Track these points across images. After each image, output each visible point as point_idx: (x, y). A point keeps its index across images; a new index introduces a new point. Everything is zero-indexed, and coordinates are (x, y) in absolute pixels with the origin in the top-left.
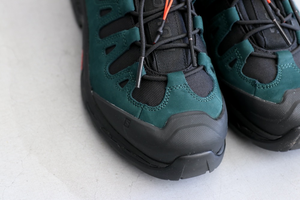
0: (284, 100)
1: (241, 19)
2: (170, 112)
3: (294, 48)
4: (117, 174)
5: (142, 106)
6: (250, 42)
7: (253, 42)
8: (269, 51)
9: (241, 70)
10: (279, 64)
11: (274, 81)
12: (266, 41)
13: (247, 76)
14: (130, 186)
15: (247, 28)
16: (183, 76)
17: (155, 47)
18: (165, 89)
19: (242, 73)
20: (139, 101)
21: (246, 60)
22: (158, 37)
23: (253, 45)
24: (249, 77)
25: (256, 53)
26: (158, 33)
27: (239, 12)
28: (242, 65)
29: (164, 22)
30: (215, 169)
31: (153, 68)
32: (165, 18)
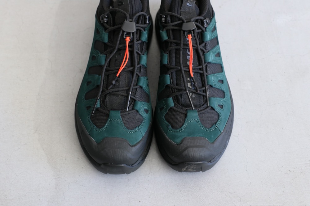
0: (181, 143)
1: (171, 84)
2: (106, 135)
3: (203, 109)
4: (78, 158)
5: (93, 126)
6: (173, 99)
7: (175, 99)
8: (184, 108)
9: (164, 116)
10: (187, 119)
11: (180, 129)
12: (183, 101)
13: (166, 120)
14: (83, 168)
15: (173, 90)
16: (120, 115)
17: (108, 92)
18: (107, 120)
19: (164, 117)
20: (92, 122)
21: (168, 110)
22: (111, 86)
23: (174, 102)
24: (167, 122)
25: (175, 108)
26: (112, 84)
27: (172, 78)
28: (165, 112)
29: (117, 77)
30: (132, 173)
31: (104, 105)
32: (118, 75)
